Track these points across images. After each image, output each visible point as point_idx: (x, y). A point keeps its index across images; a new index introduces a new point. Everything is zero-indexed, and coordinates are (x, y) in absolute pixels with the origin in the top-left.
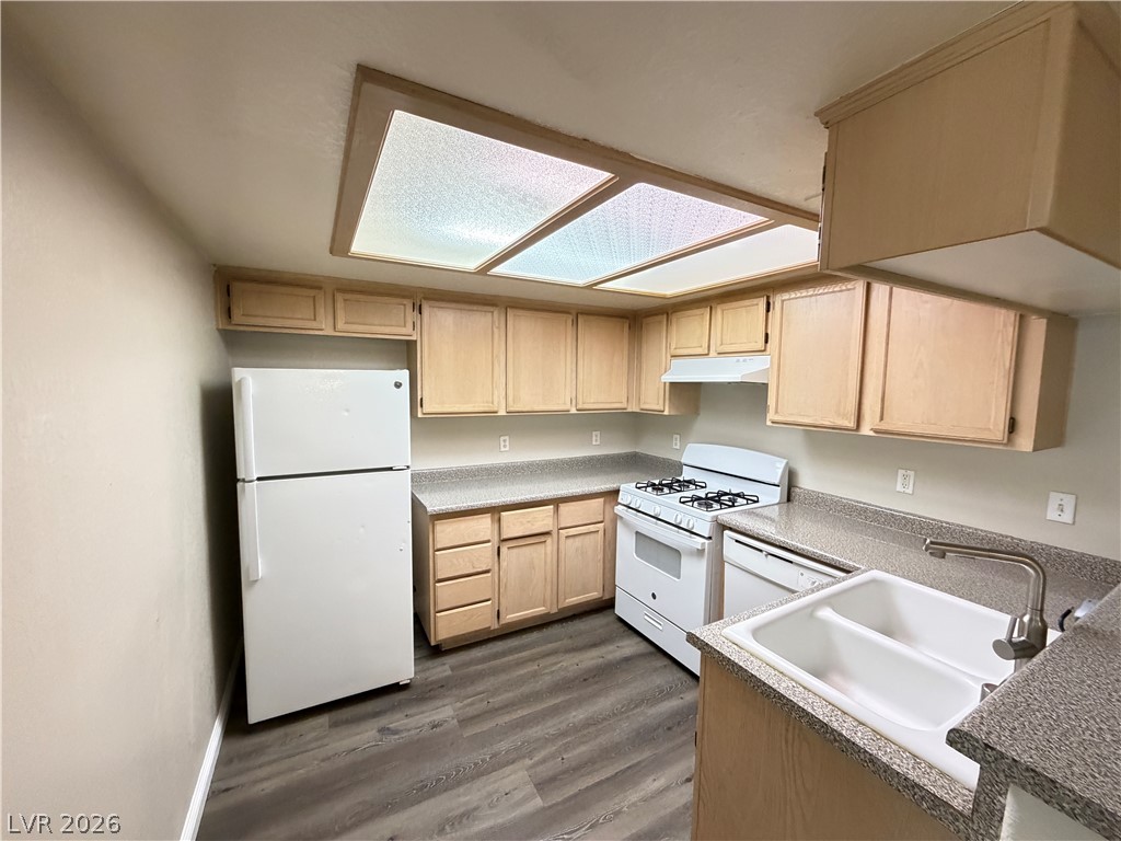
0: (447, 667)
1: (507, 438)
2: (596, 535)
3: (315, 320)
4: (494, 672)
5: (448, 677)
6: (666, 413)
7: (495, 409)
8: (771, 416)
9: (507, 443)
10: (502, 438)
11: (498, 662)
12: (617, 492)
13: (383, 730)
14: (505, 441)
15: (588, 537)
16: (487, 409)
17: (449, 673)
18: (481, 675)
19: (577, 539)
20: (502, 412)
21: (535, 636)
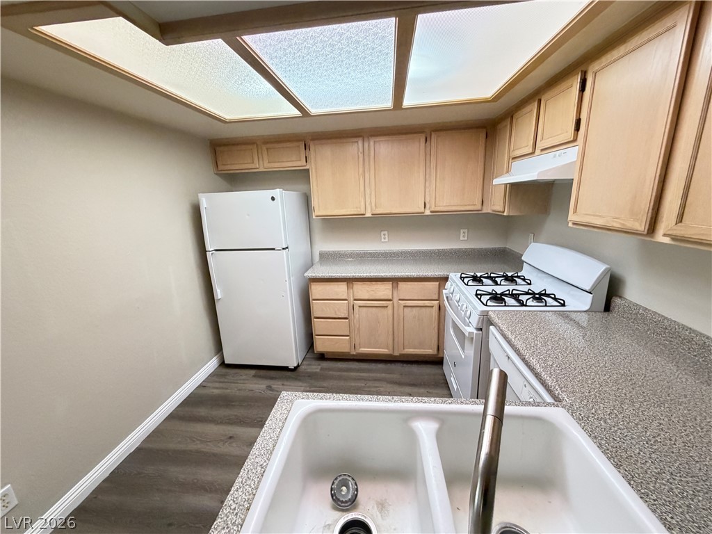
0: (320, 367)
1: (386, 232)
2: (431, 309)
3: (253, 163)
4: (340, 378)
5: (316, 373)
6: (505, 214)
7: (362, 212)
8: (572, 217)
9: (387, 236)
10: (383, 233)
11: (345, 373)
12: (446, 279)
13: (269, 387)
14: (384, 235)
15: (424, 309)
16: (356, 213)
17: (318, 370)
18: (332, 378)
19: (414, 309)
20: (368, 215)
21: (380, 366)
